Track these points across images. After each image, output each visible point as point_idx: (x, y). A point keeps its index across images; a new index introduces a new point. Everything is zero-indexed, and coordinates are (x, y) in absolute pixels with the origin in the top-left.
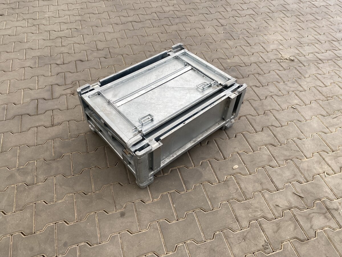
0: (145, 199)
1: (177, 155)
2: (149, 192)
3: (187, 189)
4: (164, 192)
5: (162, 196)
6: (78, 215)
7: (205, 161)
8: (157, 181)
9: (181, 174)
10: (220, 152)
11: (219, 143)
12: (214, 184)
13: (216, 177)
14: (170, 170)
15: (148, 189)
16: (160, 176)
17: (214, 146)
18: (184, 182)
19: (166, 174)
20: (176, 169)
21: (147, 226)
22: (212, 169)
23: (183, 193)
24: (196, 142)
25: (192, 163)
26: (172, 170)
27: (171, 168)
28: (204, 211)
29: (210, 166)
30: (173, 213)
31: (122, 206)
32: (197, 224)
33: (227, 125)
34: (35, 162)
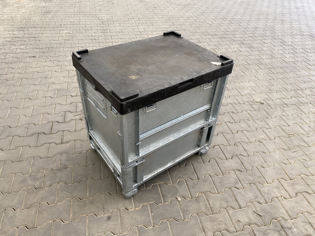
0: (129, 207)
1: (158, 172)
2: (133, 202)
3: (164, 202)
4: (145, 203)
5: (143, 206)
6: (73, 216)
7: (182, 179)
8: (140, 194)
9: (161, 190)
10: (195, 173)
11: (195, 166)
12: (187, 199)
13: (189, 194)
14: (152, 185)
15: (132, 199)
16: (143, 189)
17: (190, 168)
18: (163, 195)
19: (148, 188)
20: (157, 185)
21: (128, 229)
22: (187, 187)
23: (161, 204)
24: (174, 163)
25: (171, 181)
26: (153, 185)
27: (153, 183)
28: (177, 221)
29: (186, 184)
30: (151, 220)
31: (110, 212)
32: (170, 231)
33: (203, 152)
34: (44, 171)
